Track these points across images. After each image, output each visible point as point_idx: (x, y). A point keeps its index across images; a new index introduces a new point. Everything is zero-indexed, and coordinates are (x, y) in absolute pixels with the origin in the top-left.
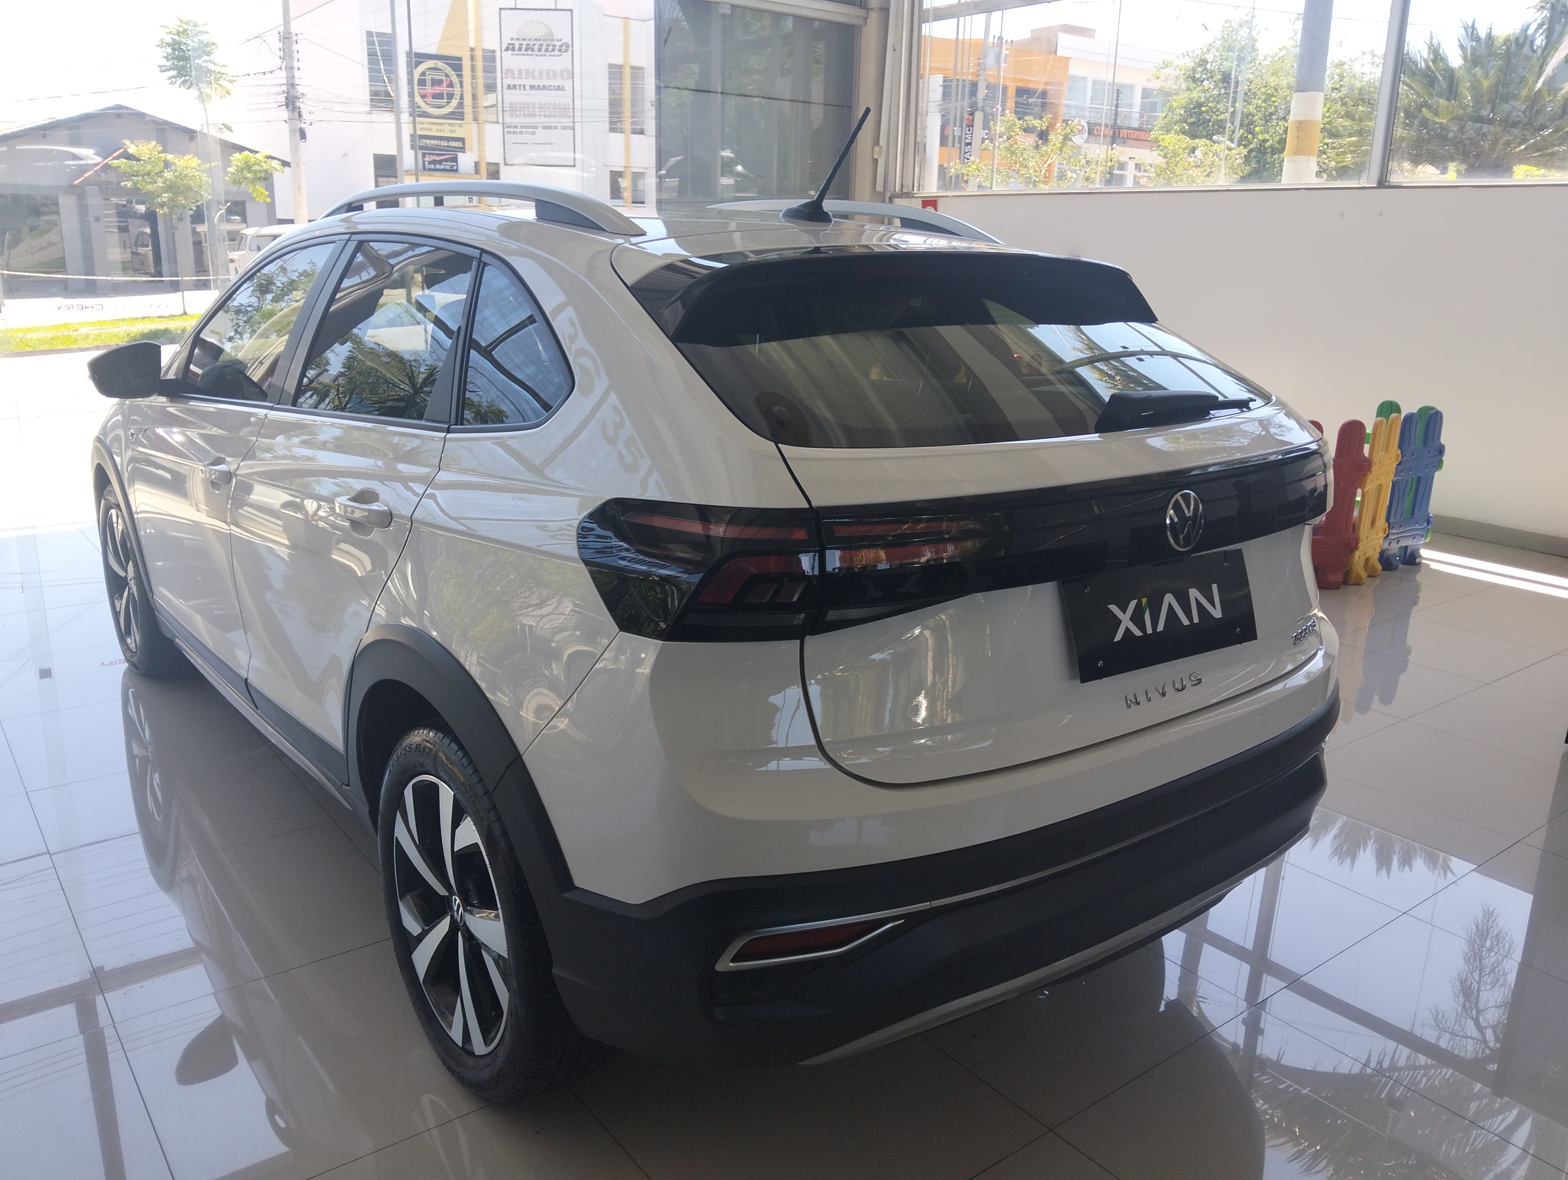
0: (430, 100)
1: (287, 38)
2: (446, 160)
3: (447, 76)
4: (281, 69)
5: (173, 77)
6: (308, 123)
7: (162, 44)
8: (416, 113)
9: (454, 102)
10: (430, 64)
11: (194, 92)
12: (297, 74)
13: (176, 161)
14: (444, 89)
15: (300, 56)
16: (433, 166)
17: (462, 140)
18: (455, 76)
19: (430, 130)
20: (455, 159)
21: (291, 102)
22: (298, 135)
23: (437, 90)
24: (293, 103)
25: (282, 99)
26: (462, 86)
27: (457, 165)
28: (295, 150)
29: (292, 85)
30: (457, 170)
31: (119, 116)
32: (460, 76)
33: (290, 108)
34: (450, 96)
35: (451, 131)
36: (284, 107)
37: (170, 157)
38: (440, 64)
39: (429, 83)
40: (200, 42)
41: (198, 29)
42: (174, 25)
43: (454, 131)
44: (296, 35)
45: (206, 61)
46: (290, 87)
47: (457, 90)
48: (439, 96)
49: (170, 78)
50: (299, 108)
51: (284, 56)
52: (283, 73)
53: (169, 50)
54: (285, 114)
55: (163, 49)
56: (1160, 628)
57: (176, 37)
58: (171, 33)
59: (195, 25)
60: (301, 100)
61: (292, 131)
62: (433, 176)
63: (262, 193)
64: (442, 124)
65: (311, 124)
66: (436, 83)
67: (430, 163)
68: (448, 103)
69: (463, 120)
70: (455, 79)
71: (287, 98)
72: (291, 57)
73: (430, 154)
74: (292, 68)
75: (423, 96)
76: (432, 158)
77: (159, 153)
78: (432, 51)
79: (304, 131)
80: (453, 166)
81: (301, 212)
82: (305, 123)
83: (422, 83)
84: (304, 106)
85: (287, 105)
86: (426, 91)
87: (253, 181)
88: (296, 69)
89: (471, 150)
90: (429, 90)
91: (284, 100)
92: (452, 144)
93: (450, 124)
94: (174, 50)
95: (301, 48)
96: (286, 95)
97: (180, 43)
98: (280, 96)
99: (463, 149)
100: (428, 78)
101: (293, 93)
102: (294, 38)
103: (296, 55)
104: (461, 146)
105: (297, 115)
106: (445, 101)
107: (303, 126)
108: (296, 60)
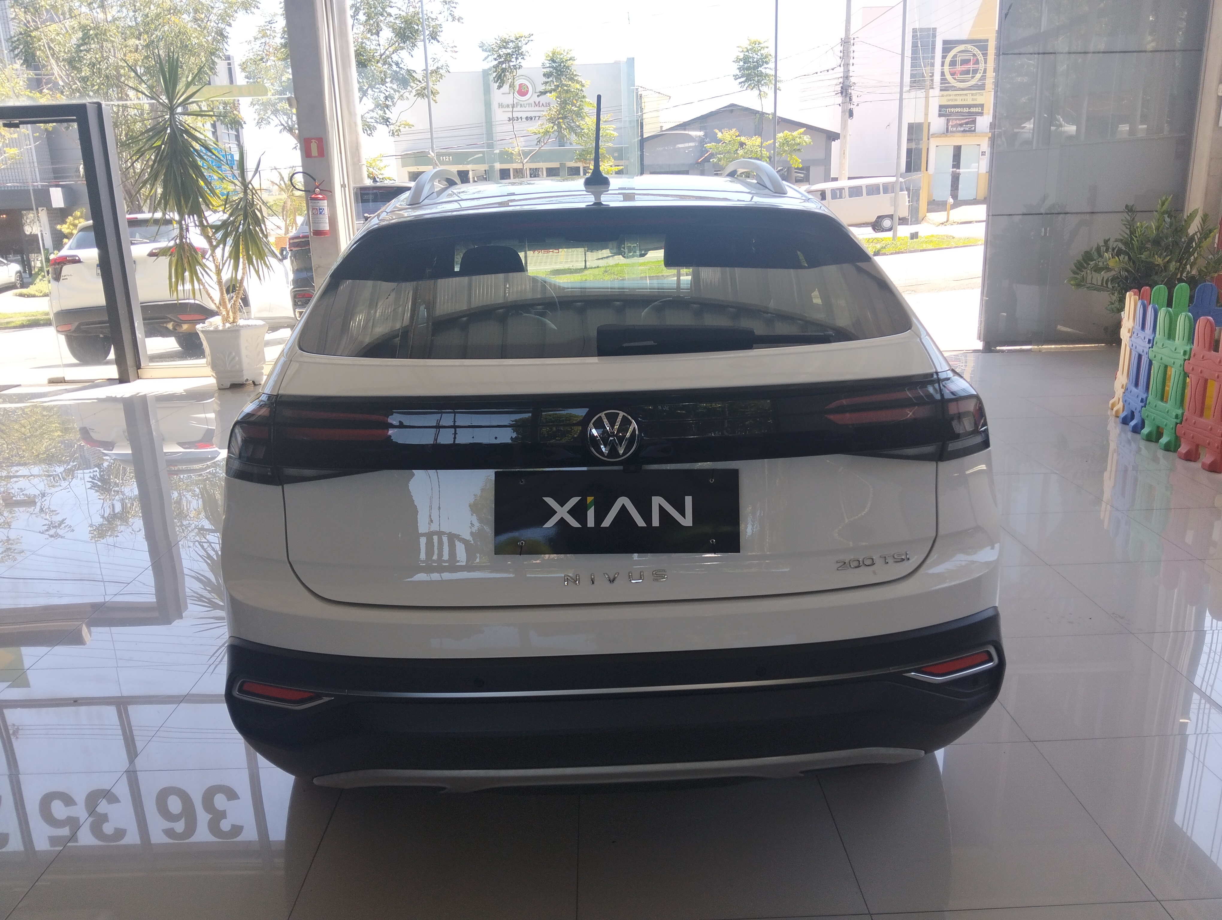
0: (958, 77)
1: (847, 42)
2: (967, 123)
3: (974, 55)
4: (840, 66)
5: (742, 82)
6: (856, 104)
7: (738, 60)
8: (945, 87)
9: (978, 76)
10: (962, 47)
11: (756, 92)
12: (851, 68)
13: (746, 141)
14: (971, 66)
15: (855, 55)
16: (955, 129)
17: (982, 106)
18: (981, 55)
19: (956, 100)
20: (974, 122)
21: (845, 90)
22: (847, 114)
23: (965, 67)
24: (846, 90)
25: (839, 88)
26: (986, 63)
27: (975, 127)
28: (844, 125)
29: (846, 77)
30: (975, 130)
31: (732, 111)
32: (985, 55)
33: (844, 94)
34: (975, 71)
35: (973, 100)
36: (840, 94)
37: (743, 139)
38: (969, 47)
39: (959, 62)
40: (762, 55)
41: (761, 45)
42: (746, 44)
43: (975, 100)
44: (854, 39)
45: (766, 68)
46: (845, 78)
47: (981, 66)
48: (967, 72)
49: (740, 83)
50: (851, 94)
51: (843, 56)
52: (842, 69)
53: (741, 63)
54: (839, 99)
55: (737, 64)
56: (607, 523)
57: (747, 54)
58: (743, 51)
59: (760, 43)
60: (852, 88)
61: (843, 112)
62: (954, 136)
63: (796, 161)
64: (966, 95)
65: (858, 105)
66: (965, 62)
67: (952, 126)
68: (973, 77)
69: (984, 89)
70: (981, 58)
71: (842, 88)
72: (848, 56)
73: (953, 119)
74: (848, 65)
75: (952, 74)
76: (955, 122)
77: (737, 137)
78: (965, 37)
79: (852, 111)
80: (972, 127)
81: (843, 172)
82: (853, 105)
83: (953, 63)
84: (854, 92)
85: (842, 93)
86: (955, 69)
87: (790, 153)
88: (851, 65)
89: (989, 114)
90: (959, 68)
91: (840, 89)
92: (973, 110)
93: (972, 95)
94: (745, 63)
95: (857, 49)
96: (842, 85)
97: (749, 57)
98: (838, 86)
99: (981, 114)
100: (958, 59)
101: (847, 83)
102: (852, 42)
103: (852, 55)
104: (980, 111)
105: (848, 99)
106: (970, 76)
107: (852, 107)
108: (852, 58)
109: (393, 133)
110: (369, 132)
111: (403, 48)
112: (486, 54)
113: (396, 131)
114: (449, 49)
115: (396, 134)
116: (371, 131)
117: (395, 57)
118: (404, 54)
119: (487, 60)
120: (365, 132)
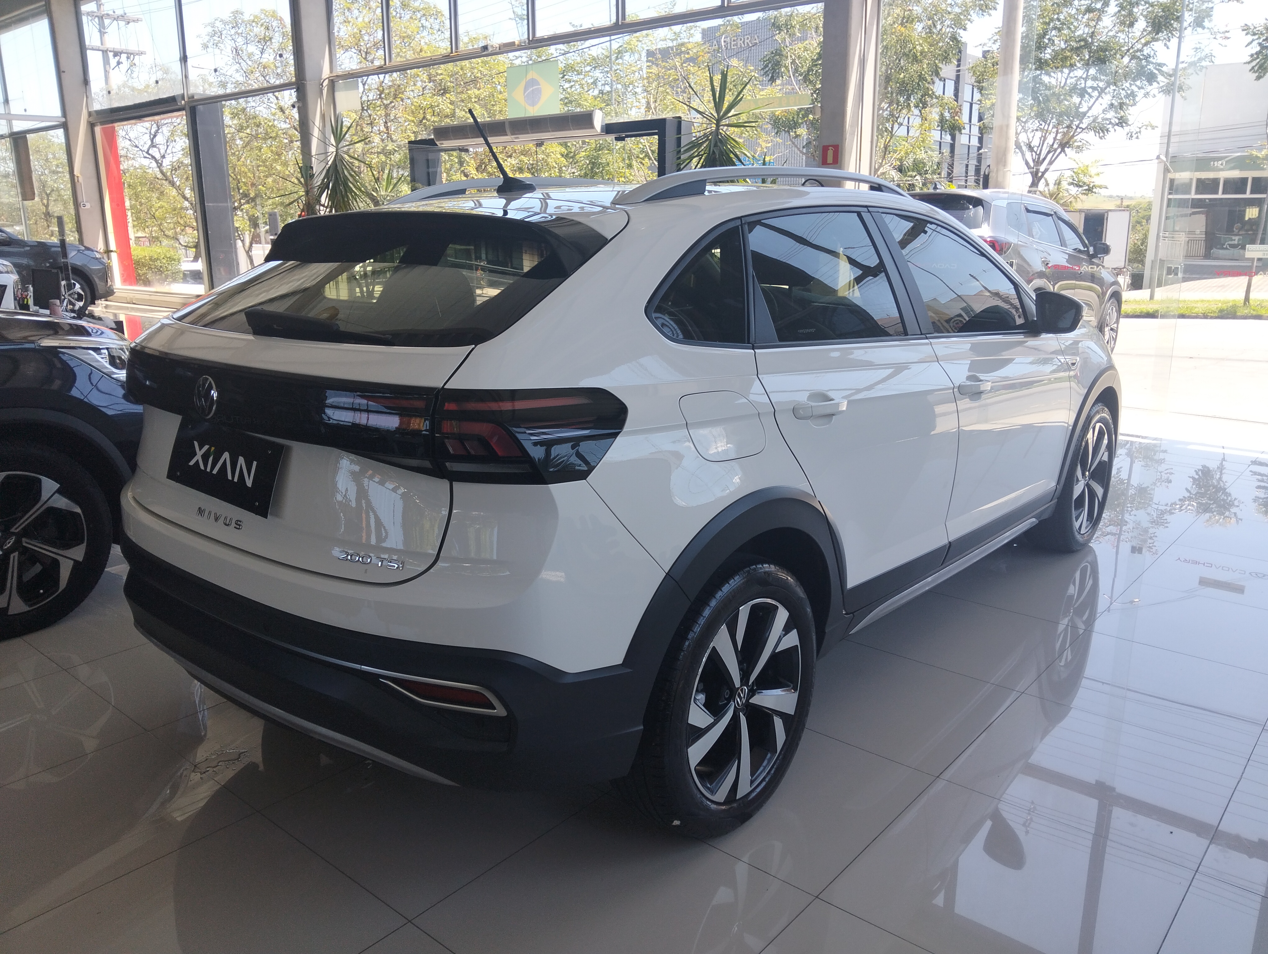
56: (215, 471)
109: (1131, 136)
110: (1101, 134)
111: (1157, 40)
112: (1250, 38)
113: (1137, 133)
114: (1218, 36)
115: (1135, 136)
116: (1104, 133)
117: (1146, 51)
118: (1158, 46)
119: (1251, 46)
120: (1097, 134)
